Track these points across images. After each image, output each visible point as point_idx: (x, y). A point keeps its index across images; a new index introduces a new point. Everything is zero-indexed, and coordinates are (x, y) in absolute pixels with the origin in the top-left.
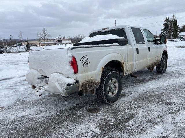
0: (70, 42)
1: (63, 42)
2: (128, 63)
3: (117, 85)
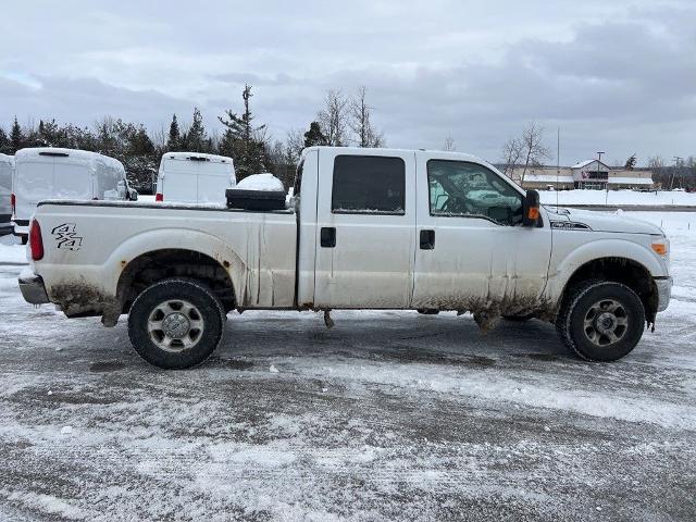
0: (649, 181)
1: (611, 180)
2: (262, 270)
3: (199, 325)
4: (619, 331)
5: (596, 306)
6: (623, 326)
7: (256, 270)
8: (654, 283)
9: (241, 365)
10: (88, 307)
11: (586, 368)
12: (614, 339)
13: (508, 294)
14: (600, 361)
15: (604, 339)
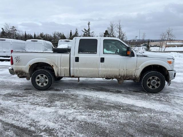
2: (61, 67)
3: (47, 80)
4: (157, 85)
5: (151, 78)
6: (159, 84)
7: (60, 68)
8: (168, 72)
9: (57, 90)
10: (23, 76)
11: (147, 95)
12: (156, 87)
13: (125, 74)
14: (152, 93)
15: (153, 87)
